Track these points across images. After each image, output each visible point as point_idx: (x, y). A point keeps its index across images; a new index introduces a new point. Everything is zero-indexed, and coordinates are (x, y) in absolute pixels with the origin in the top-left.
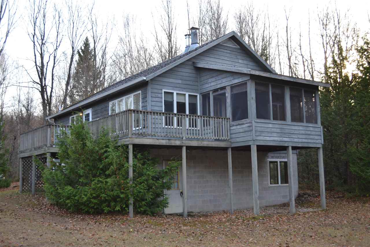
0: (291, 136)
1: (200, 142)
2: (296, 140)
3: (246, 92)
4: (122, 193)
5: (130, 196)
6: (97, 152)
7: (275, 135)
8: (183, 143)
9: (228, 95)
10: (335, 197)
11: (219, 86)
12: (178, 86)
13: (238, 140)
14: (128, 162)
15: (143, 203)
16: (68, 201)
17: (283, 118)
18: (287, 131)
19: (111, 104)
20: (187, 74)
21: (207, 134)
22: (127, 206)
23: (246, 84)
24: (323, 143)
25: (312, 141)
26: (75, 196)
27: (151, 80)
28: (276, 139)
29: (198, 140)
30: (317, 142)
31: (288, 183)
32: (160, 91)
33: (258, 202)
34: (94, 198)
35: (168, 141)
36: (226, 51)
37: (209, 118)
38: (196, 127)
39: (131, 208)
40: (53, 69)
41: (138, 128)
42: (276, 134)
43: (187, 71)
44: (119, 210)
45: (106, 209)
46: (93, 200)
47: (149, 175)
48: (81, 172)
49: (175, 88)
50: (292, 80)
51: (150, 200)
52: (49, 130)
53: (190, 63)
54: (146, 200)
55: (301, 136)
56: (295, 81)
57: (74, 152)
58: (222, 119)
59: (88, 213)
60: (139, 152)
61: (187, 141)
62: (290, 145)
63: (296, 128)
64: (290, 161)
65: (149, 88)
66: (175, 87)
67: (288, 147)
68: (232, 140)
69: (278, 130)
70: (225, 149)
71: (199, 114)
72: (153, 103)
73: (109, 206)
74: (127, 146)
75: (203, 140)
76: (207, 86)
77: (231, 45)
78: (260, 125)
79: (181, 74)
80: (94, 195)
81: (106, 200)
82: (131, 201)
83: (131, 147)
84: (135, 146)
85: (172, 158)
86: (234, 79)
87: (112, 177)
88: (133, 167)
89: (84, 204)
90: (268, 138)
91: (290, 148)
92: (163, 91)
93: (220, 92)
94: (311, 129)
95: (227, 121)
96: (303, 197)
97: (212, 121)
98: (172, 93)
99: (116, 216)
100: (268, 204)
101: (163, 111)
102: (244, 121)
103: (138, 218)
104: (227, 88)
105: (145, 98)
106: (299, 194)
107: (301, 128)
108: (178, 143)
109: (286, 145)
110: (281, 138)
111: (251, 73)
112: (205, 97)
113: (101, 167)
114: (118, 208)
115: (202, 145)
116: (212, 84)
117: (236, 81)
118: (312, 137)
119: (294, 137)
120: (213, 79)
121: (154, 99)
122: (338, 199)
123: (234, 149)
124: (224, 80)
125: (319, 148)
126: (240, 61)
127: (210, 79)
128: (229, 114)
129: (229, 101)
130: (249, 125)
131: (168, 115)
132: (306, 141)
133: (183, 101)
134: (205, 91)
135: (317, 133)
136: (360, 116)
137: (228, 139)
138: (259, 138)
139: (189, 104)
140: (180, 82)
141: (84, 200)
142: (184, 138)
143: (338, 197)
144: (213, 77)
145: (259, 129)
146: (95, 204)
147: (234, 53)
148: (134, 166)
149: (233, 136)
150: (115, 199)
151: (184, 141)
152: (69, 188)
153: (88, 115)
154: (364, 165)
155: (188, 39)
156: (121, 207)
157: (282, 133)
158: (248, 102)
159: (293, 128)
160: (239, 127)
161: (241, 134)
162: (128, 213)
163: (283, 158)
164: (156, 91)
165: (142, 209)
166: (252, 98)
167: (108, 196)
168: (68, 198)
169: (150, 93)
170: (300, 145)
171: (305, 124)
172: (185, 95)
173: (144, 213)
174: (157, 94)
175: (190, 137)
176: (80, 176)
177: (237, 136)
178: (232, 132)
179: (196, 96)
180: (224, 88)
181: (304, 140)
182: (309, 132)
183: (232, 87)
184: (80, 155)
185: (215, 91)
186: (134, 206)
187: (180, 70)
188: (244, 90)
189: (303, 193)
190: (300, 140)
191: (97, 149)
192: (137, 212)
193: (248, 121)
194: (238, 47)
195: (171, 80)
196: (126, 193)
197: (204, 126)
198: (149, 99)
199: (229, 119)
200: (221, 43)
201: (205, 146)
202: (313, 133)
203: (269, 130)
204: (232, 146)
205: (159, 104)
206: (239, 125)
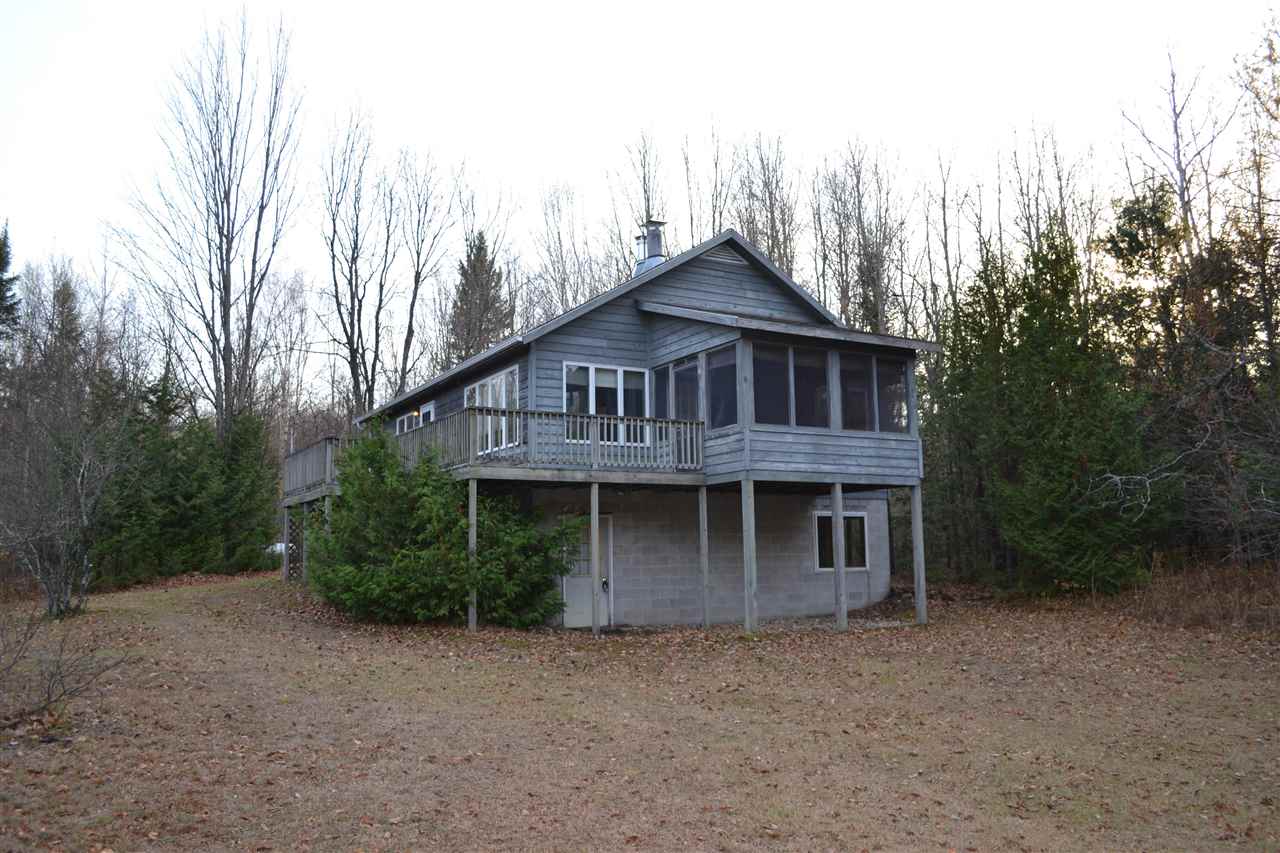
0: (841, 462)
1: (631, 475)
2: (853, 470)
3: (734, 366)
4: (452, 580)
5: (468, 587)
6: (405, 494)
7: (799, 458)
8: (591, 476)
9: (702, 372)
10: (975, 597)
11: (685, 353)
12: (600, 352)
13: (719, 469)
14: (466, 515)
15: (499, 601)
16: (344, 596)
17: (824, 422)
18: (830, 450)
19: (467, 391)
20: (622, 327)
21: (661, 456)
22: (465, 608)
23: (733, 347)
24: (922, 476)
25: (896, 472)
26: (358, 585)
27: (536, 340)
28: (803, 467)
29: (626, 469)
30: (908, 473)
31: (831, 566)
32: (558, 366)
33: (755, 604)
34: (397, 590)
35: (556, 472)
36: (713, 273)
37: (667, 423)
38: (642, 441)
39: (472, 611)
40: (378, 313)
41: (511, 445)
42: (802, 455)
43: (622, 319)
44: (444, 615)
45: (421, 613)
46: (392, 594)
47: (509, 544)
48: (371, 536)
49: (593, 358)
50: (842, 339)
51: (513, 595)
52: (329, 447)
53: (629, 302)
54: (506, 595)
55: (865, 461)
56: (848, 339)
57: (358, 497)
58: (685, 424)
59: (386, 621)
60: (488, 497)
61: (600, 474)
62: (839, 480)
63: (855, 443)
64: (836, 516)
65: (533, 357)
66: (593, 356)
67: (833, 484)
68: (708, 470)
69: (809, 449)
70: (695, 489)
71: (647, 416)
72: (541, 392)
73: (426, 607)
74: (466, 483)
75: (639, 470)
76: (663, 351)
77: (728, 259)
78: (764, 437)
79: (606, 326)
80: (395, 584)
81: (420, 595)
82: (473, 597)
83: (473, 487)
84: (482, 483)
85: (565, 509)
86: (713, 337)
87: (432, 547)
88: (478, 526)
89: (375, 602)
90: (782, 467)
91: (838, 489)
92: (565, 363)
93: (687, 365)
94: (893, 444)
95: (697, 430)
96: (899, 596)
97: (672, 429)
98: (587, 369)
99: (443, 627)
100: (813, 612)
101: (565, 411)
102: (729, 429)
103: (487, 634)
104: (700, 355)
105: (524, 380)
106: (892, 590)
107: (866, 443)
108: (580, 477)
109: (828, 480)
110: (816, 466)
111: (740, 325)
112: (661, 375)
113: (413, 527)
114: (443, 611)
115: (635, 481)
116: (674, 347)
117: (717, 341)
118: (894, 462)
119: (848, 462)
120: (675, 338)
121: (543, 383)
122: (979, 603)
123: (711, 489)
124: (695, 339)
125: (912, 487)
126: (750, 294)
127: (669, 338)
128: (703, 414)
129: (702, 384)
130: (737, 437)
131: (578, 418)
132: (879, 471)
133: (612, 386)
134: (660, 363)
135: (908, 454)
136: (1027, 414)
137: (698, 468)
138: (758, 466)
139: (625, 391)
140: (604, 343)
141: (375, 595)
142: (595, 466)
143: (982, 598)
144: (673, 333)
145: (759, 446)
146: (400, 602)
147: (732, 276)
148: (480, 524)
149: (709, 461)
150: (438, 592)
151: (593, 473)
152: (349, 568)
153: (427, 416)
154: (1033, 526)
155: (642, 246)
156: (451, 611)
157: (818, 455)
158: (738, 388)
159: (846, 442)
160: (720, 441)
161: (726, 456)
162: (464, 624)
163: (851, 510)
164: (546, 364)
165: (494, 614)
166: (746, 380)
167: (424, 585)
168: (348, 589)
169: (534, 369)
170: (863, 481)
171: (877, 434)
172: (615, 372)
173: (503, 623)
174: (549, 372)
175: (609, 464)
176: (371, 545)
177: (716, 460)
178: (709, 452)
179: (643, 374)
180: (693, 357)
181: (873, 470)
182: (887, 453)
183: (711, 355)
184: (371, 501)
185: (679, 362)
186: (478, 607)
187: (606, 318)
188: (732, 362)
189: (903, 589)
190: (864, 471)
191: (405, 489)
192: (485, 622)
193: (738, 430)
194: (745, 263)
195: (583, 341)
196: (460, 581)
197: (661, 439)
198: (532, 381)
199: (703, 423)
200: (702, 257)
201: (644, 482)
202: (899, 454)
203: (785, 448)
204: (709, 483)
205: (555, 393)
206: (721, 436)
